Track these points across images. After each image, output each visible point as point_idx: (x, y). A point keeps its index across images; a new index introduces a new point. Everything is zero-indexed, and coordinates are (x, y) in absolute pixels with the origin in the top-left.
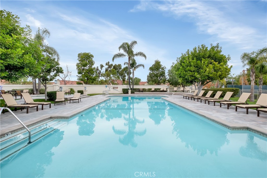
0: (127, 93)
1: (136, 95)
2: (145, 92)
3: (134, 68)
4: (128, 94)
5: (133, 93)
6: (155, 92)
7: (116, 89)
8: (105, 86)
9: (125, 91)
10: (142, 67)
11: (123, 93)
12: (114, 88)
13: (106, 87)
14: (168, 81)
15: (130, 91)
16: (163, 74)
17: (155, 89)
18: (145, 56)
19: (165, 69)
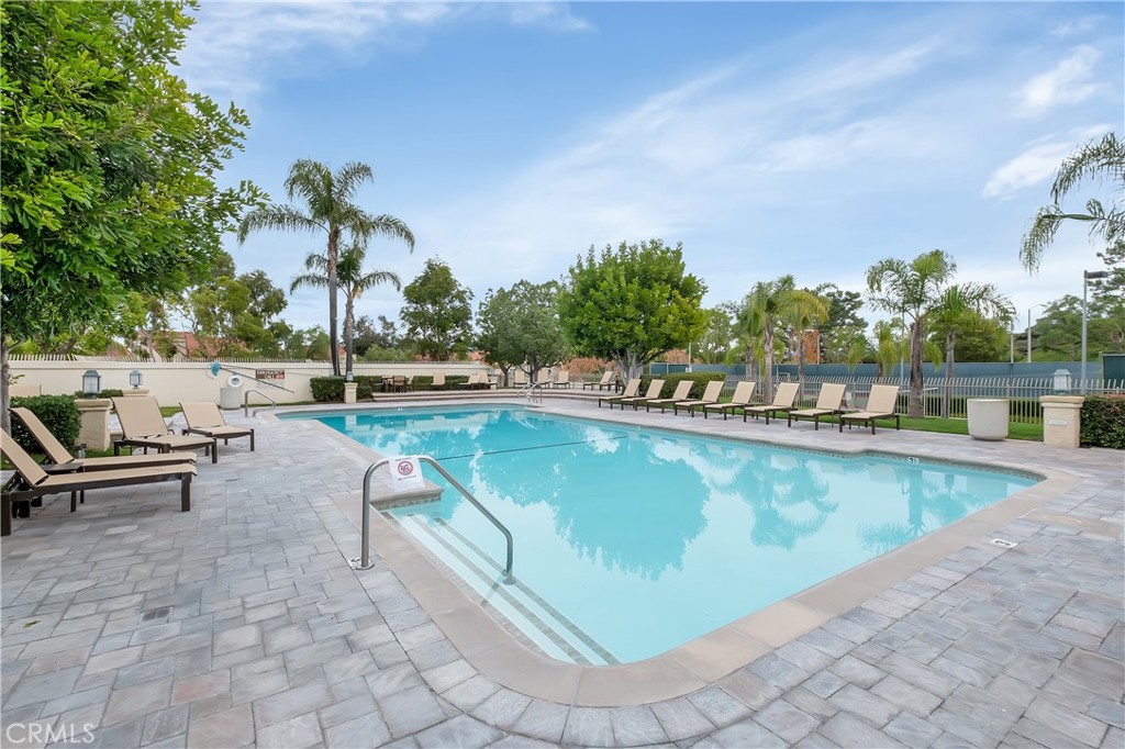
0: (340, 398)
1: (383, 403)
2: (412, 393)
3: (355, 282)
4: (342, 400)
5: (364, 397)
6: (449, 389)
7: (271, 381)
8: (207, 365)
9: (327, 391)
10: (389, 282)
11: (313, 400)
12: (260, 376)
13: (215, 370)
14: (479, 346)
15: (351, 391)
16: (461, 317)
17: (447, 378)
18: (409, 236)
19: (468, 301)
